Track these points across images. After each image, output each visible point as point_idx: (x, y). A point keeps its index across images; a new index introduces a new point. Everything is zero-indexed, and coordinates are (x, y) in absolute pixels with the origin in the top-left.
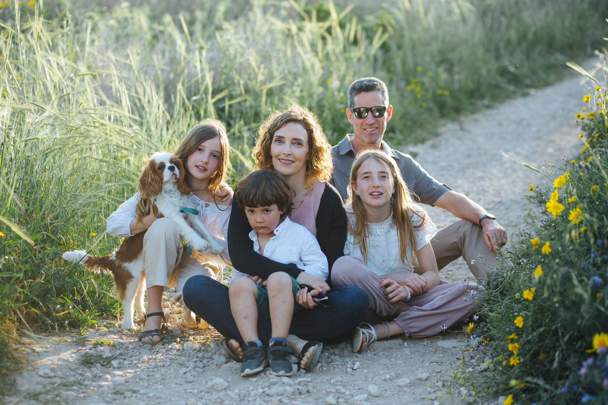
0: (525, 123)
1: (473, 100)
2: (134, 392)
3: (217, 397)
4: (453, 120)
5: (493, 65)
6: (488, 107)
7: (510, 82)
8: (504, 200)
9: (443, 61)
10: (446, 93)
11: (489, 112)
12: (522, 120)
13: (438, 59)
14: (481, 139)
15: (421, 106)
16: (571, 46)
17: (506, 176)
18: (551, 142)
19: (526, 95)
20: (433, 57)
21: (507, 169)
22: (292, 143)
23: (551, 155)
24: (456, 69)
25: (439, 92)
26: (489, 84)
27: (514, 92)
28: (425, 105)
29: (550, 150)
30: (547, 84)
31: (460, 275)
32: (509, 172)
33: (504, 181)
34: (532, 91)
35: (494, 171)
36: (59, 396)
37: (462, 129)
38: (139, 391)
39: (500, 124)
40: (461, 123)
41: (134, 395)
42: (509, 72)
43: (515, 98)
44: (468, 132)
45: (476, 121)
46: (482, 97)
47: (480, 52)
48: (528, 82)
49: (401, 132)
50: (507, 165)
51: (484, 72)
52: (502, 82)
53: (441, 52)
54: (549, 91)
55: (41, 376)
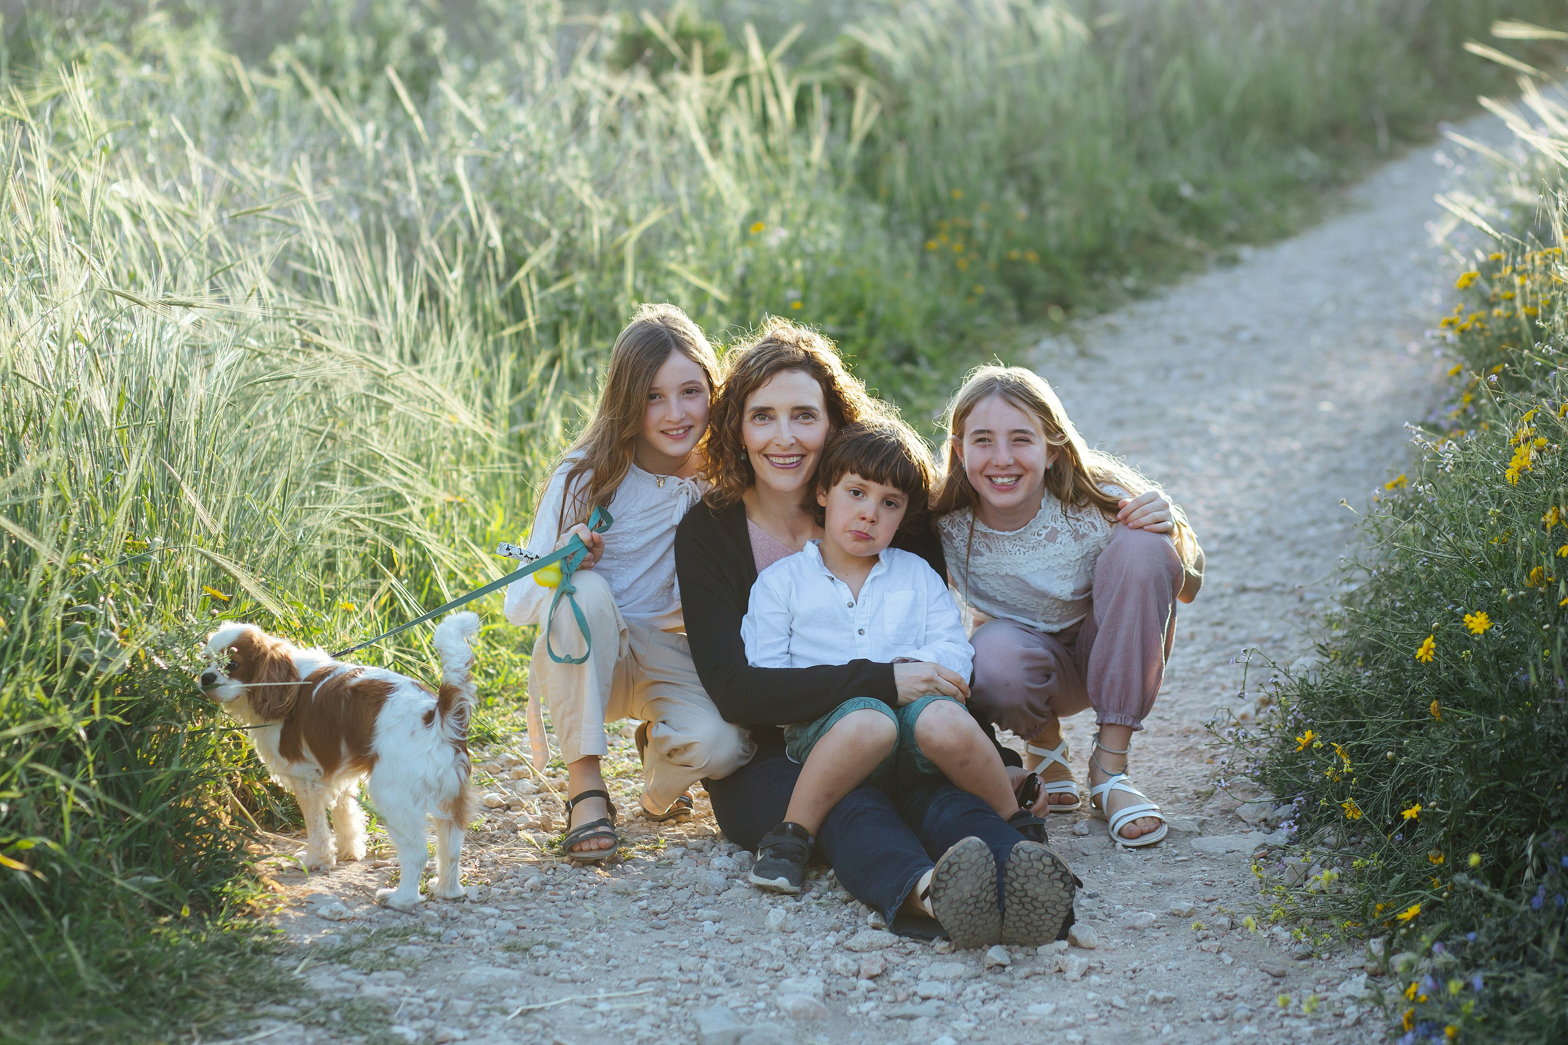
0: (1245, 336)
1: (1097, 277)
2: (551, 946)
3: (739, 953)
4: (1056, 331)
5: (1141, 183)
6: (1138, 294)
7: (1185, 225)
8: (1241, 532)
9: (1012, 173)
10: (1032, 257)
11: (1141, 307)
12: (1236, 329)
13: (999, 165)
14: (1138, 379)
15: (970, 294)
16: (1335, 129)
17: (1229, 473)
18: (1325, 385)
19: (1233, 261)
20: (986, 161)
21: (1226, 455)
22: (793, 418)
23: (1332, 421)
24: (1050, 193)
25: (1015, 254)
26: (1134, 233)
27: (1200, 255)
28: (980, 290)
29: (1326, 407)
30: (1282, 234)
31: (1192, 702)
32: (1235, 462)
33: (1226, 486)
34: (1246, 252)
35: (1196, 461)
36: (393, 955)
37: (1083, 354)
38: (560, 944)
39: (1179, 340)
40: (1077, 339)
41: (553, 953)
42: (1181, 200)
43: (1203, 271)
44: (1102, 360)
45: (1113, 330)
46: (1122, 269)
47: (1104, 144)
48: (1231, 226)
49: (932, 362)
50: (1225, 446)
51: (1121, 202)
52: (1166, 225)
53: (1009, 148)
54: (1287, 250)
55: (324, 918)
